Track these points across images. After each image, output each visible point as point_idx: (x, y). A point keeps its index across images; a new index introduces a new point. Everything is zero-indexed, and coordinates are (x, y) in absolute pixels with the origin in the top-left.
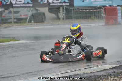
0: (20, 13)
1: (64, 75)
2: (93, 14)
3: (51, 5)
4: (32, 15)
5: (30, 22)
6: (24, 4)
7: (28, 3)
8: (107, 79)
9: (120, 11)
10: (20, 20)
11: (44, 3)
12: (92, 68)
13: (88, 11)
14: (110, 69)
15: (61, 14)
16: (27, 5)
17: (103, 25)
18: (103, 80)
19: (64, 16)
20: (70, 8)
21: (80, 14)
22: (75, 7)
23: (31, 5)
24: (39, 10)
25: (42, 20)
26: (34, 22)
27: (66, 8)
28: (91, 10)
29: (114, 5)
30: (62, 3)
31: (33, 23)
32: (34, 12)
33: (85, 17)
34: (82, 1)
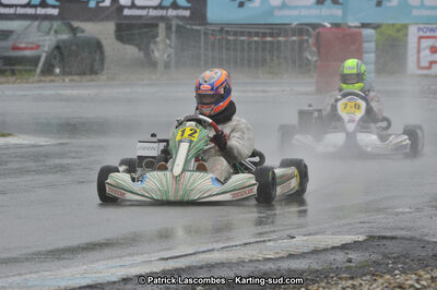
0: (13, 37)
1: (171, 265)
2: (275, 53)
3: (126, 12)
4: (58, 47)
5: (48, 70)
6: (28, 5)
7: (43, 4)
8: (323, 284)
9: (373, 45)
10: (14, 65)
11: (101, 5)
12: (271, 243)
13: (256, 39)
14: (334, 248)
15: (161, 46)
16: (40, 11)
17: (307, 94)
18: (310, 287)
19: (169, 56)
20: (195, 27)
21: (228, 49)
22: (207, 24)
23: (55, 12)
24: (83, 32)
25: (92, 65)
26: (64, 73)
27: (178, 26)
28: (269, 39)
29: (351, 24)
30: (166, 8)
31: (57, 75)
32: (65, 36)
33: (246, 62)
34: (237, 3)
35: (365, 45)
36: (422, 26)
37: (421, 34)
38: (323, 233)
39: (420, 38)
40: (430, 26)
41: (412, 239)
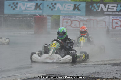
9: (50, 21)
12: (19, 76)
13: (18, 19)
14: (37, 77)
17: (32, 34)
22: (4, 14)
28: (21, 19)
29: (45, 15)
33: (15, 25)
34: (12, 9)
35: (48, 21)
36: (64, 16)
37: (64, 18)
38: (34, 73)
39: (63, 19)
40: (66, 16)
41: (58, 75)
